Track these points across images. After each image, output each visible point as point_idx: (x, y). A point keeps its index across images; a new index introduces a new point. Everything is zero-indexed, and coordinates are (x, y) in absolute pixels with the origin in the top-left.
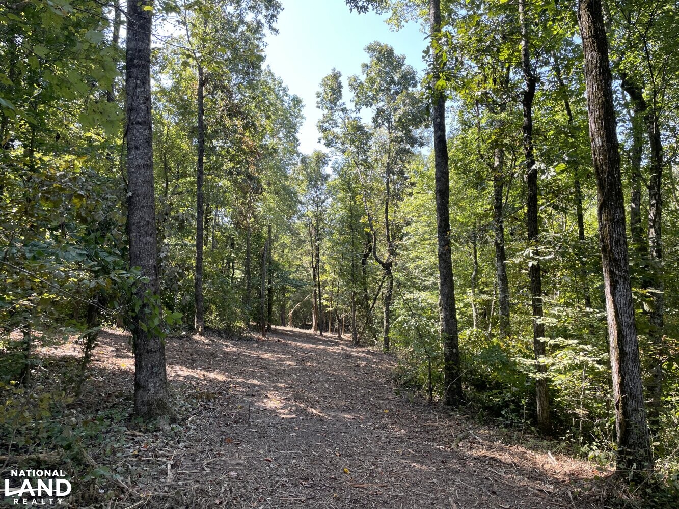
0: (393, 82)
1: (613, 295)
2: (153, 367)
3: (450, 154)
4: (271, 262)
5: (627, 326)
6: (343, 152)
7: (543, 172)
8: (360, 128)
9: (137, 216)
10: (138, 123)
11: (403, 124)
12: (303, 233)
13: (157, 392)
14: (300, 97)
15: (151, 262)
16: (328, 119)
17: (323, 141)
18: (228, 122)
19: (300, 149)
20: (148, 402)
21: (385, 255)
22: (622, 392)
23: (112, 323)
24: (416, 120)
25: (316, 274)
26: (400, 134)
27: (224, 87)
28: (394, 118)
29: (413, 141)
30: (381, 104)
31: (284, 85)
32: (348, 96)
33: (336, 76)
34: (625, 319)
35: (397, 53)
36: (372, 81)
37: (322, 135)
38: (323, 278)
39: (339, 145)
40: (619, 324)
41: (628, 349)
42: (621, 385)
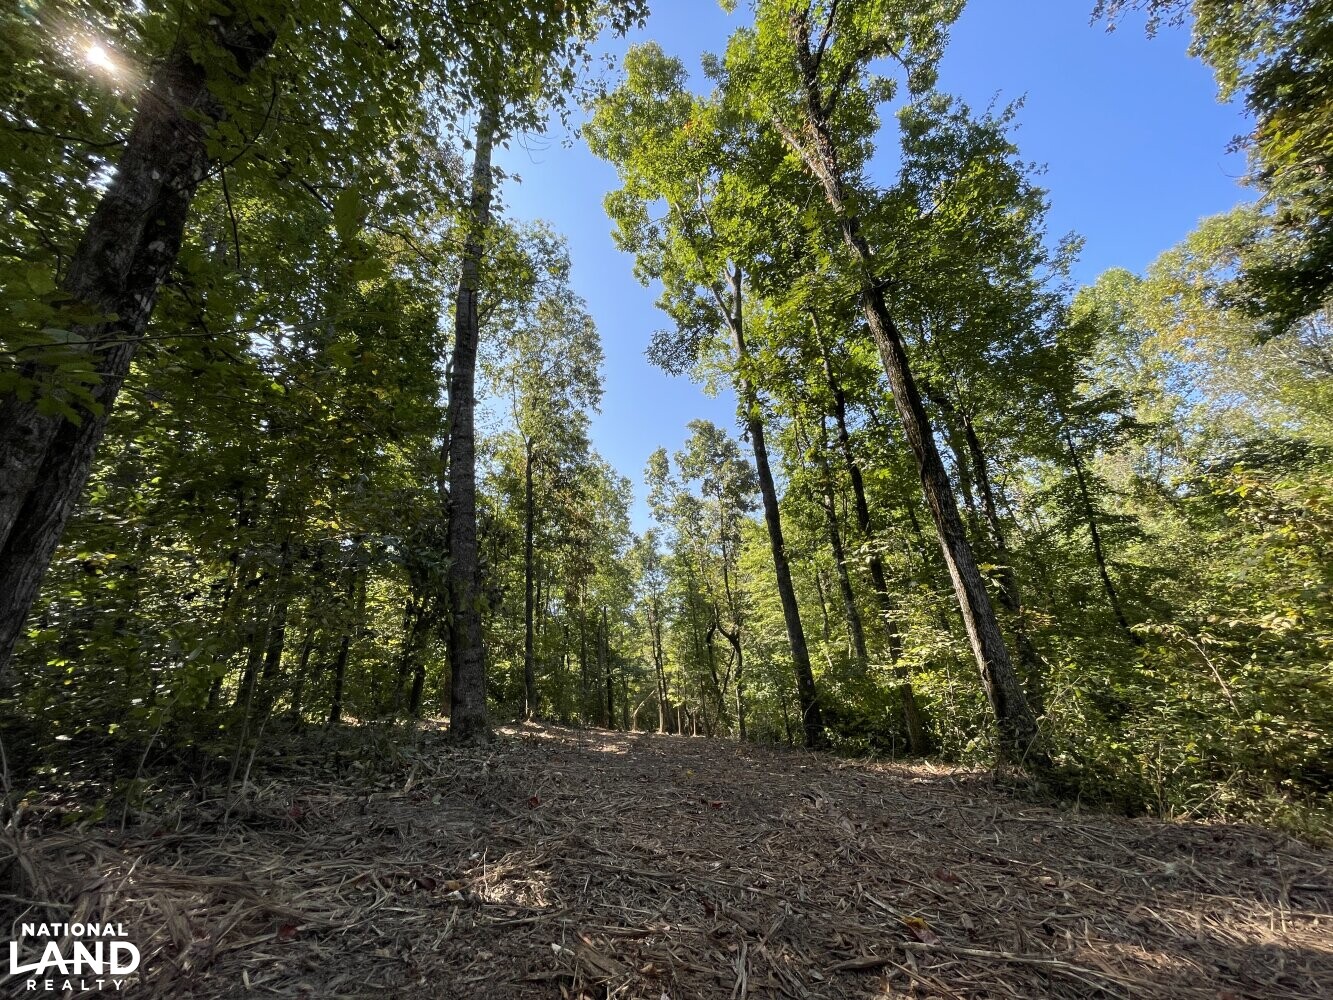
0: (716, 455)
1: (953, 556)
2: (472, 678)
3: (778, 498)
4: (607, 649)
5: (975, 586)
6: (674, 524)
7: (863, 465)
8: (690, 500)
9: (457, 523)
10: (461, 437)
11: (731, 491)
12: (641, 620)
13: (475, 707)
14: (629, 478)
15: (471, 568)
16: (658, 493)
17: (654, 516)
18: (556, 494)
19: (631, 529)
20: (465, 718)
21: (730, 627)
22: (986, 658)
23: (437, 713)
24: (745, 486)
25: (659, 667)
26: (729, 501)
27: (551, 463)
28: (722, 485)
29: (744, 506)
30: (706, 476)
31: (612, 469)
32: (675, 471)
33: (662, 453)
34: (971, 580)
35: (718, 428)
36: (696, 455)
37: (653, 510)
38: (667, 669)
39: (671, 518)
40: (966, 586)
41: (982, 611)
42: (983, 650)
